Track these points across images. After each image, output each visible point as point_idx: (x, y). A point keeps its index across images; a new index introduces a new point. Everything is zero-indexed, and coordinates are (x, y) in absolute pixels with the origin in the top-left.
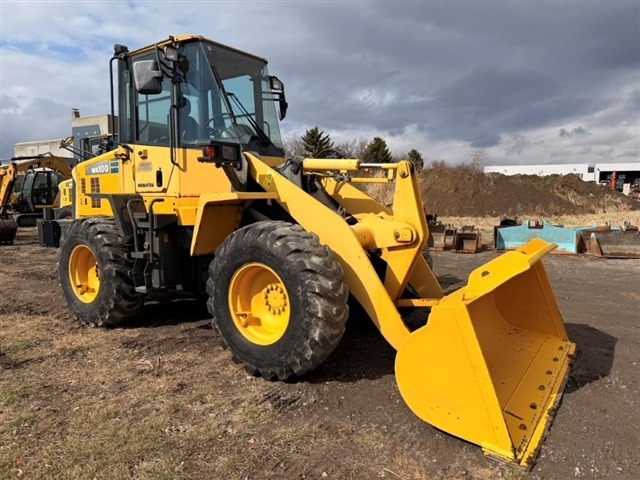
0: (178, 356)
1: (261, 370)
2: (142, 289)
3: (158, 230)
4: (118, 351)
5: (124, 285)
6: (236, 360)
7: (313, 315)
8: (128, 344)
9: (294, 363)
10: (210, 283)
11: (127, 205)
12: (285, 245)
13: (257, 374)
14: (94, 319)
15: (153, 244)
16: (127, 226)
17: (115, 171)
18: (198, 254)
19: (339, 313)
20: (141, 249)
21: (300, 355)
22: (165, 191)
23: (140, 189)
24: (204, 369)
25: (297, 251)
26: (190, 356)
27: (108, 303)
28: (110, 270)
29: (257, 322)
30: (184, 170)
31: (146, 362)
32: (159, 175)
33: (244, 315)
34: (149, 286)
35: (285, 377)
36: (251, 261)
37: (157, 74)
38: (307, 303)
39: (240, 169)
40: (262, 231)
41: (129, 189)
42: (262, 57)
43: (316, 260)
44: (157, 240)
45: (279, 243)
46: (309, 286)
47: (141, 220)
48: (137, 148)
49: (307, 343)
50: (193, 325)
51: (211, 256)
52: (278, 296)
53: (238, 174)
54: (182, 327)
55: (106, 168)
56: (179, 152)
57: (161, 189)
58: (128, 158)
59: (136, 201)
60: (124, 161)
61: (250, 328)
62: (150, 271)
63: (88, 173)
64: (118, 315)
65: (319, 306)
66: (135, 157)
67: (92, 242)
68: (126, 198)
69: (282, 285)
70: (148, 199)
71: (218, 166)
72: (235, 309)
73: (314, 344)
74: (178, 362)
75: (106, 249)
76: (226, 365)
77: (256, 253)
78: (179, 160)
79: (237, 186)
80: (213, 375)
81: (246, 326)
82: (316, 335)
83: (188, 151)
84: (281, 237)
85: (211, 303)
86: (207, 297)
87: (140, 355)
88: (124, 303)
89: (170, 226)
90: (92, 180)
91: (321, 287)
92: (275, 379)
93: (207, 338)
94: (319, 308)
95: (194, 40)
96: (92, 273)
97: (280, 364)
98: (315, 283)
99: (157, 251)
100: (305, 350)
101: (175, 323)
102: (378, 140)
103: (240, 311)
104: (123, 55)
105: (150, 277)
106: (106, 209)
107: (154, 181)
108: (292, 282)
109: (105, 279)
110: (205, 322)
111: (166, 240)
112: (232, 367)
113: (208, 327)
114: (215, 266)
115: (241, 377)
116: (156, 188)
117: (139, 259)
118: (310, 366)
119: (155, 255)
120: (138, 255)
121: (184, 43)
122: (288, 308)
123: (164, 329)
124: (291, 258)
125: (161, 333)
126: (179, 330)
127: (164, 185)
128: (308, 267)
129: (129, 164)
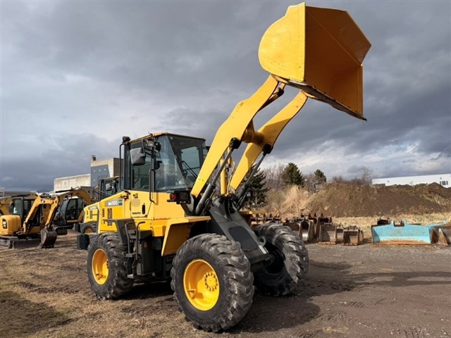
0: (154, 317)
1: (202, 326)
2: (131, 276)
3: (141, 240)
4: (120, 314)
5: (122, 271)
6: (187, 319)
7: (232, 293)
8: (125, 310)
9: (222, 322)
10: (173, 271)
11: (126, 225)
12: (216, 250)
13: (200, 328)
14: (105, 294)
15: (138, 249)
16: (124, 237)
17: (121, 204)
18: (166, 254)
19: (248, 291)
20: (132, 251)
21: (225, 317)
22: (146, 216)
23: (133, 216)
24: (169, 325)
25: (223, 253)
26: (161, 317)
27: (112, 283)
28: (114, 262)
29: (200, 296)
30: (157, 204)
31: (136, 321)
32: (144, 207)
33: (193, 291)
34: (135, 274)
35: (216, 331)
36: (197, 258)
37: (143, 155)
38: (229, 285)
39: (190, 203)
40: (204, 241)
41: (127, 216)
42: (202, 138)
43: (234, 258)
44: (140, 246)
45: (213, 248)
46: (230, 274)
47: (132, 234)
48: (133, 192)
49: (229, 310)
50: (163, 298)
51: (174, 255)
52: (212, 279)
53: (188, 205)
54: (157, 299)
55: (116, 203)
56: (154, 194)
57: (144, 215)
58: (128, 198)
59: (130, 223)
60: (125, 199)
61: (196, 300)
62: (136, 265)
63: (106, 205)
64: (119, 291)
65: (236, 287)
66: (131, 197)
67: (105, 247)
68: (125, 221)
69: (214, 273)
70: (137, 221)
71: (178, 203)
72: (187, 287)
73: (233, 310)
74: (153, 321)
75: (112, 250)
76: (182, 322)
77: (200, 254)
78: (154, 199)
79: (188, 213)
80: (174, 328)
81: (193, 298)
82: (234, 304)
83: (159, 193)
84: (214, 245)
85: (173, 283)
86: (170, 279)
87: (132, 316)
88: (122, 282)
89: (148, 237)
90: (108, 209)
91: (237, 275)
92: (210, 331)
93: (171, 306)
94: (236, 288)
95: (163, 135)
96: (105, 266)
97: (214, 322)
98: (234, 273)
99: (140, 252)
100: (228, 314)
101: (153, 297)
102: (291, 165)
103: (190, 289)
104: (127, 143)
105: (135, 268)
106: (114, 227)
107: (141, 211)
108: (220, 272)
109: (111, 267)
110: (170, 297)
111: (145, 246)
112: (186, 323)
113: (171, 300)
114: (176, 260)
115: (190, 329)
116: (142, 215)
117: (130, 258)
118: (232, 324)
119: (139, 255)
120: (130, 255)
121: (157, 137)
122: (218, 287)
123: (146, 301)
124: (220, 257)
125: (144, 303)
126: (154, 301)
127: (146, 213)
128: (230, 263)
129: (128, 201)
